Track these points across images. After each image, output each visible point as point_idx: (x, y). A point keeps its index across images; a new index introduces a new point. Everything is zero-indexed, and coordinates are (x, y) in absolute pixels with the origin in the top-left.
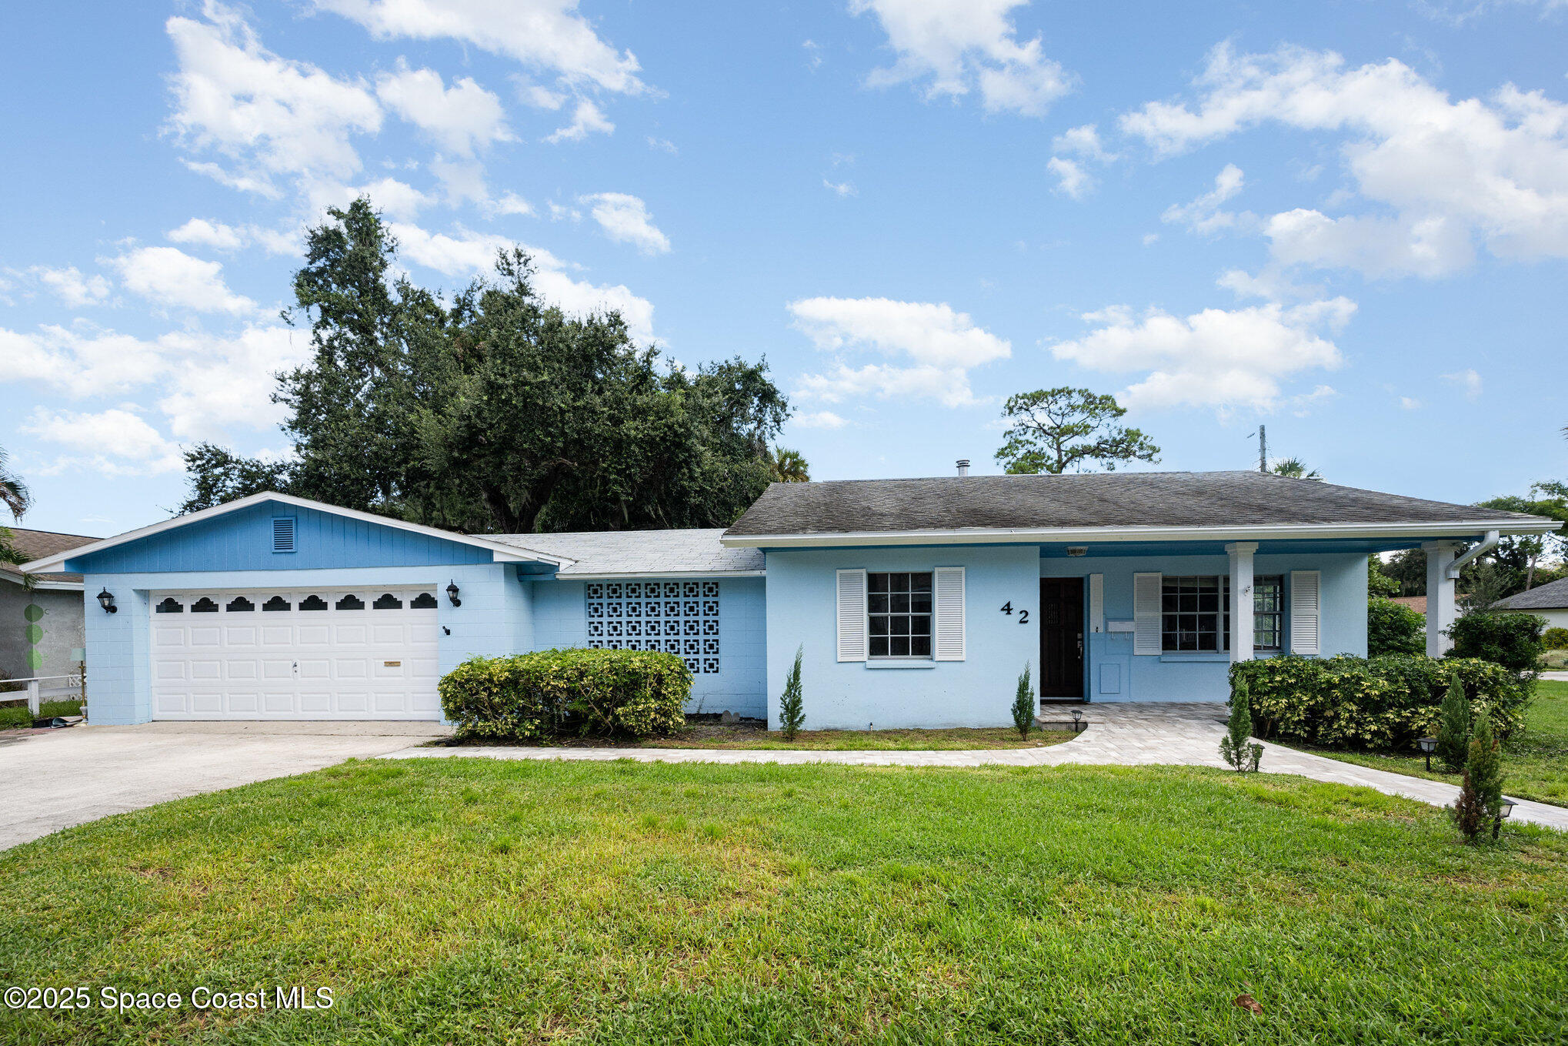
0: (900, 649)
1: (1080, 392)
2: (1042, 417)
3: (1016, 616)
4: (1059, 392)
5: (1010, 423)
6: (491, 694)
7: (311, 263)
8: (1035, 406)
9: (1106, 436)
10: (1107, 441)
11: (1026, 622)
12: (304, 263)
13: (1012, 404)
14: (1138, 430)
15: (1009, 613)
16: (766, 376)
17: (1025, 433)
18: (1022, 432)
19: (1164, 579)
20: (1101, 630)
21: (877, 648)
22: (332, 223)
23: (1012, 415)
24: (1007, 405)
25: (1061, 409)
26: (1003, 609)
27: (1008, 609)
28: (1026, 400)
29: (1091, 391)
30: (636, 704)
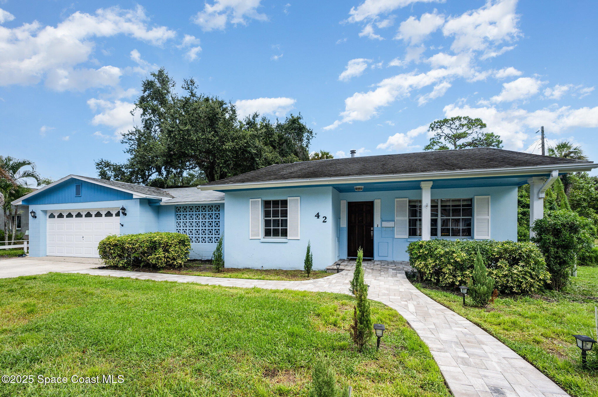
0: (276, 233)
1: (464, 118)
2: (446, 130)
3: (321, 219)
4: (455, 119)
5: (432, 134)
6: (110, 249)
7: (144, 93)
8: (444, 126)
9: (476, 137)
10: (477, 139)
11: (326, 222)
12: (142, 94)
13: (433, 126)
14: (492, 133)
15: (318, 218)
16: (301, 121)
17: (440, 138)
18: (439, 138)
19: (410, 202)
20: (379, 226)
21: (268, 233)
22: (151, 78)
23: (433, 131)
24: (430, 127)
25: (456, 126)
26: (316, 216)
27: (318, 216)
28: (439, 124)
29: (470, 117)
30: (156, 255)
